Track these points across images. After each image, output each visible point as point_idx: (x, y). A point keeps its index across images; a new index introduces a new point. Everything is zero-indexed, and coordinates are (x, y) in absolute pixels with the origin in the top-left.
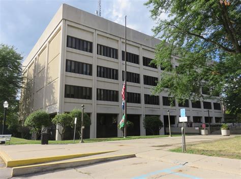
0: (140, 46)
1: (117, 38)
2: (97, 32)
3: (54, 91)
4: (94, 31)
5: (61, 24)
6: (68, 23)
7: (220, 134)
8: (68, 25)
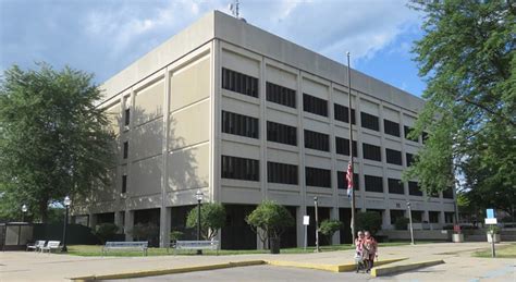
0: (329, 84)
1: (294, 71)
2: (267, 61)
3: (193, 164)
4: (260, 59)
5: (209, 46)
6: (223, 45)
7: (486, 240)
8: (223, 49)
